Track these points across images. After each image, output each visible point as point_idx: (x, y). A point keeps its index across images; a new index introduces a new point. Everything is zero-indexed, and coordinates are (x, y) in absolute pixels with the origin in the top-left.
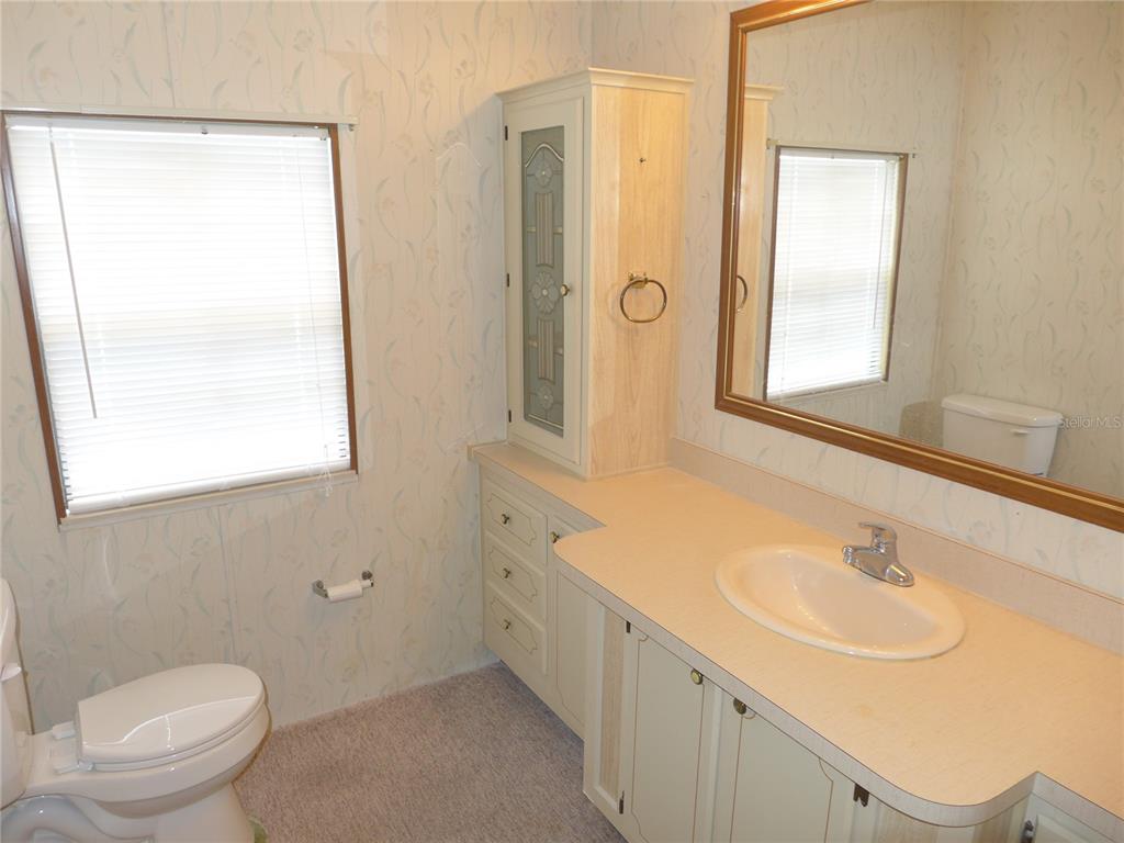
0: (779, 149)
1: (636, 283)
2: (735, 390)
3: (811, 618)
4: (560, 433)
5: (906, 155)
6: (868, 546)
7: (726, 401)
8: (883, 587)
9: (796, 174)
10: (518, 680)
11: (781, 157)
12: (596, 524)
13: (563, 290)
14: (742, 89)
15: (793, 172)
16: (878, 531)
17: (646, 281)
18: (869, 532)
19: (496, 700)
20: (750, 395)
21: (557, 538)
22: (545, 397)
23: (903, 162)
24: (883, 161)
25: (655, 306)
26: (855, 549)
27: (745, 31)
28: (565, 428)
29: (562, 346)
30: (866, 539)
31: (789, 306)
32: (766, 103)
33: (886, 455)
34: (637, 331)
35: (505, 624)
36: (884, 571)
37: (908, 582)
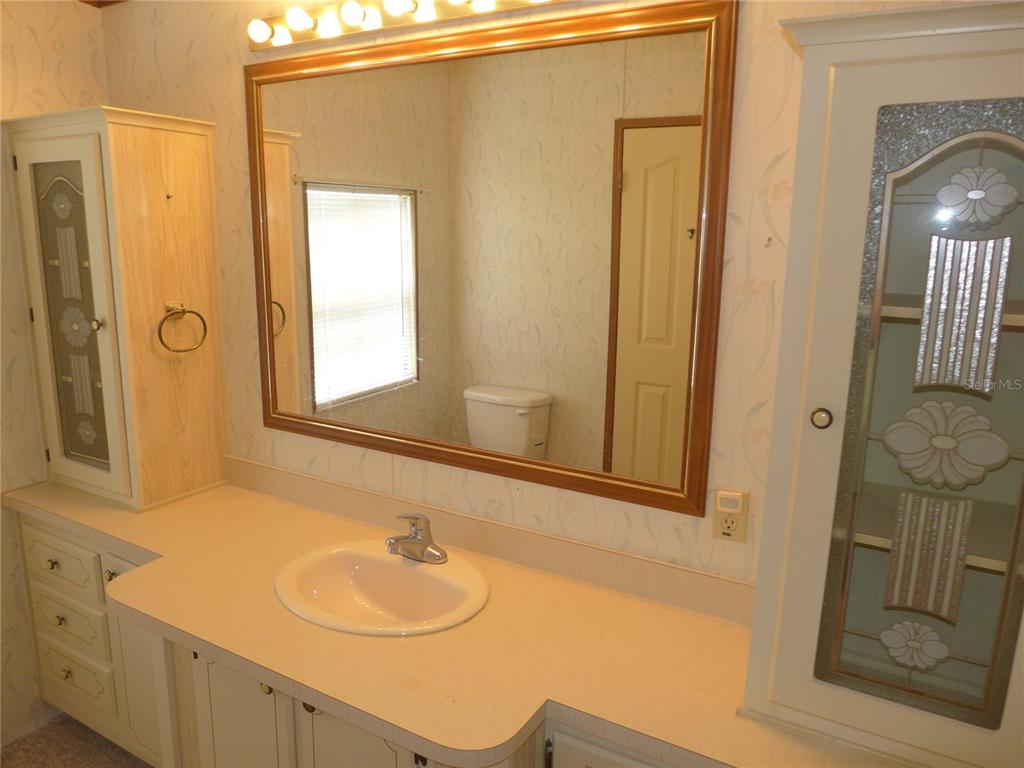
0: (305, 185)
1: (174, 315)
2: (281, 408)
3: (368, 606)
4: (106, 467)
5: (415, 192)
6: (407, 535)
7: (274, 419)
8: (425, 568)
9: (323, 206)
10: (86, 729)
11: (308, 192)
12: (152, 556)
13: (95, 325)
14: (261, 133)
15: (320, 205)
16: (414, 520)
17: (184, 312)
18: (407, 522)
19: (62, 758)
20: (298, 412)
21: (112, 575)
22: (87, 432)
23: (413, 196)
24: (397, 196)
25: (196, 335)
26: (397, 540)
27: (260, 84)
28: (111, 462)
29: (100, 381)
30: (405, 530)
31: (328, 323)
32: (287, 147)
33: (415, 453)
34: (179, 361)
35: (64, 674)
36: (422, 554)
37: (442, 559)
